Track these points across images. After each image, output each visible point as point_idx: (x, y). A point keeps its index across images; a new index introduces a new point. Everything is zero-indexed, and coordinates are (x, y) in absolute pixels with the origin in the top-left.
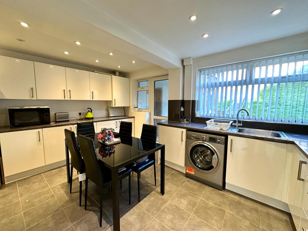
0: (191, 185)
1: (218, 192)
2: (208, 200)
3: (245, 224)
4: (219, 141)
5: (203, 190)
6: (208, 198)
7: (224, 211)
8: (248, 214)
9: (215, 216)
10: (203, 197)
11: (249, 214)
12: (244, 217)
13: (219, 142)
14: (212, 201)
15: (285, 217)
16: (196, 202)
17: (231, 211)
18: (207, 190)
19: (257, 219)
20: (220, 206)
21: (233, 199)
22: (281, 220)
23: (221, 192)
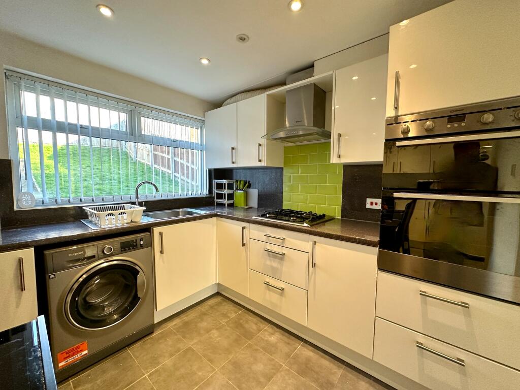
0: (99, 382)
1: (152, 338)
2: (158, 363)
3: (216, 336)
4: (142, 243)
5: (129, 360)
6: (155, 361)
7: (190, 349)
8: (204, 324)
9: (191, 366)
10: (146, 368)
11: (206, 324)
12: (208, 331)
13: (142, 246)
14: (165, 357)
15: (219, 299)
16: (151, 387)
17: (193, 339)
18: (137, 354)
19: (214, 320)
20: (179, 350)
21: (177, 327)
22: (220, 303)
23: (154, 335)
